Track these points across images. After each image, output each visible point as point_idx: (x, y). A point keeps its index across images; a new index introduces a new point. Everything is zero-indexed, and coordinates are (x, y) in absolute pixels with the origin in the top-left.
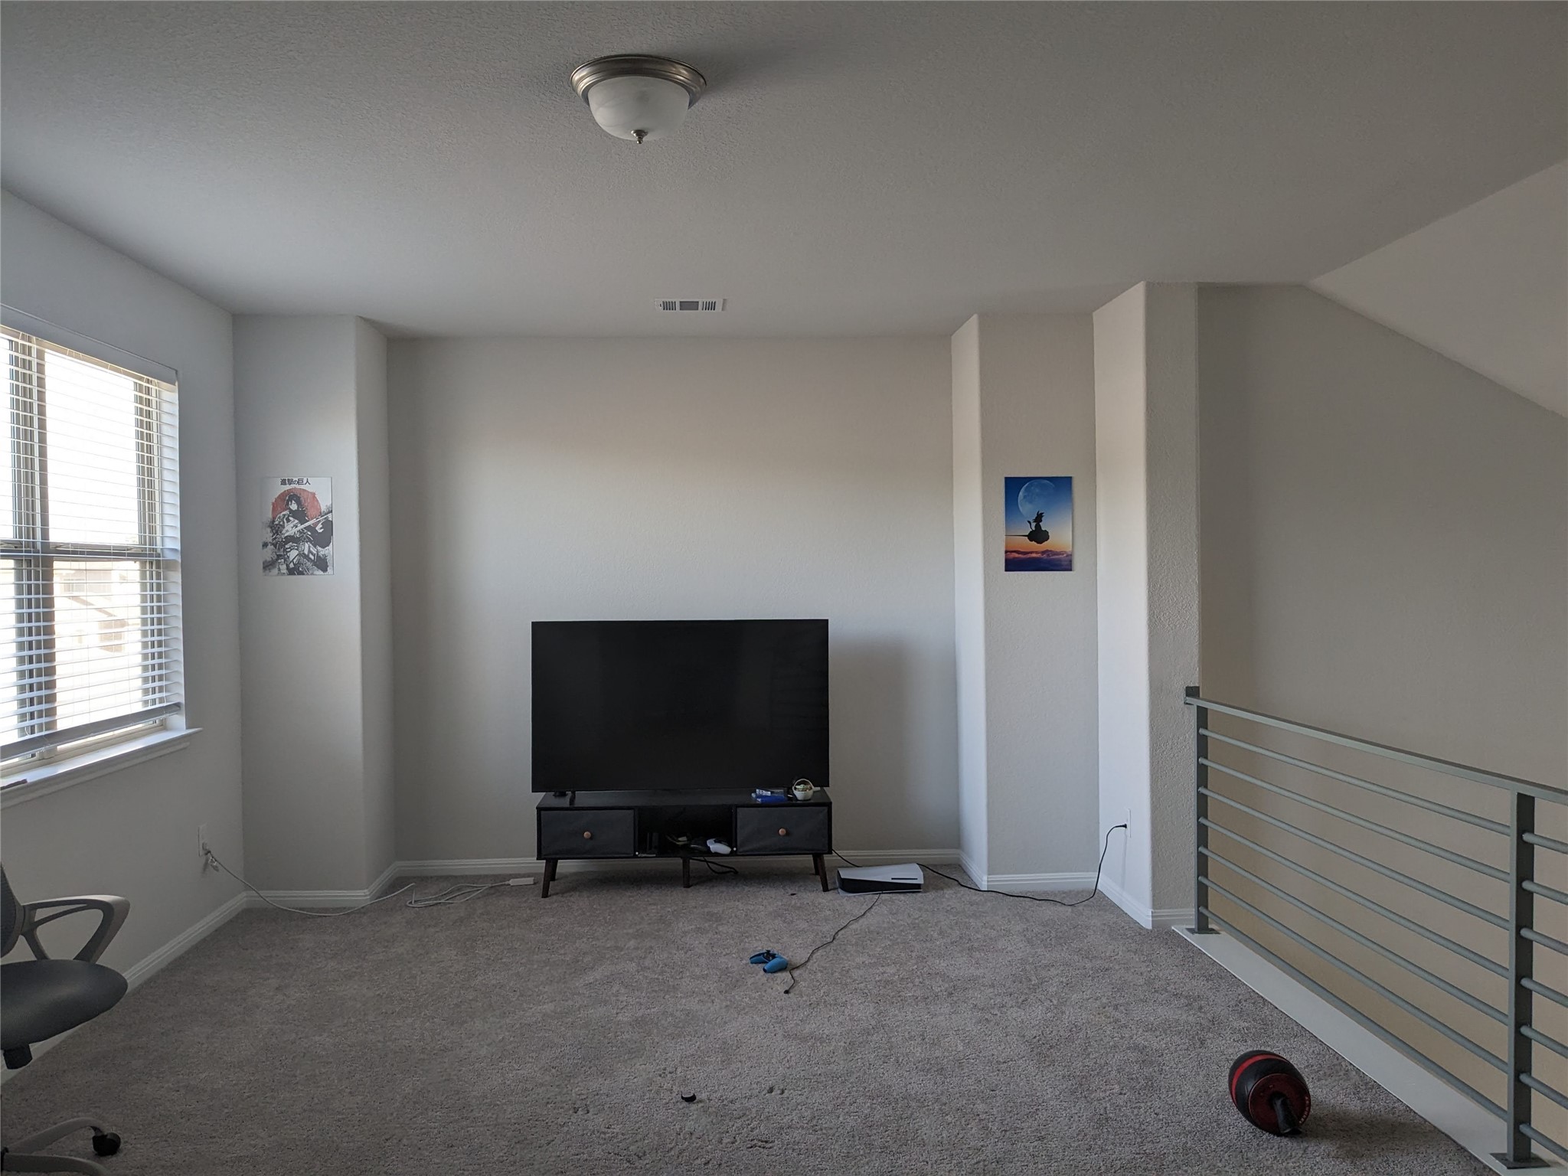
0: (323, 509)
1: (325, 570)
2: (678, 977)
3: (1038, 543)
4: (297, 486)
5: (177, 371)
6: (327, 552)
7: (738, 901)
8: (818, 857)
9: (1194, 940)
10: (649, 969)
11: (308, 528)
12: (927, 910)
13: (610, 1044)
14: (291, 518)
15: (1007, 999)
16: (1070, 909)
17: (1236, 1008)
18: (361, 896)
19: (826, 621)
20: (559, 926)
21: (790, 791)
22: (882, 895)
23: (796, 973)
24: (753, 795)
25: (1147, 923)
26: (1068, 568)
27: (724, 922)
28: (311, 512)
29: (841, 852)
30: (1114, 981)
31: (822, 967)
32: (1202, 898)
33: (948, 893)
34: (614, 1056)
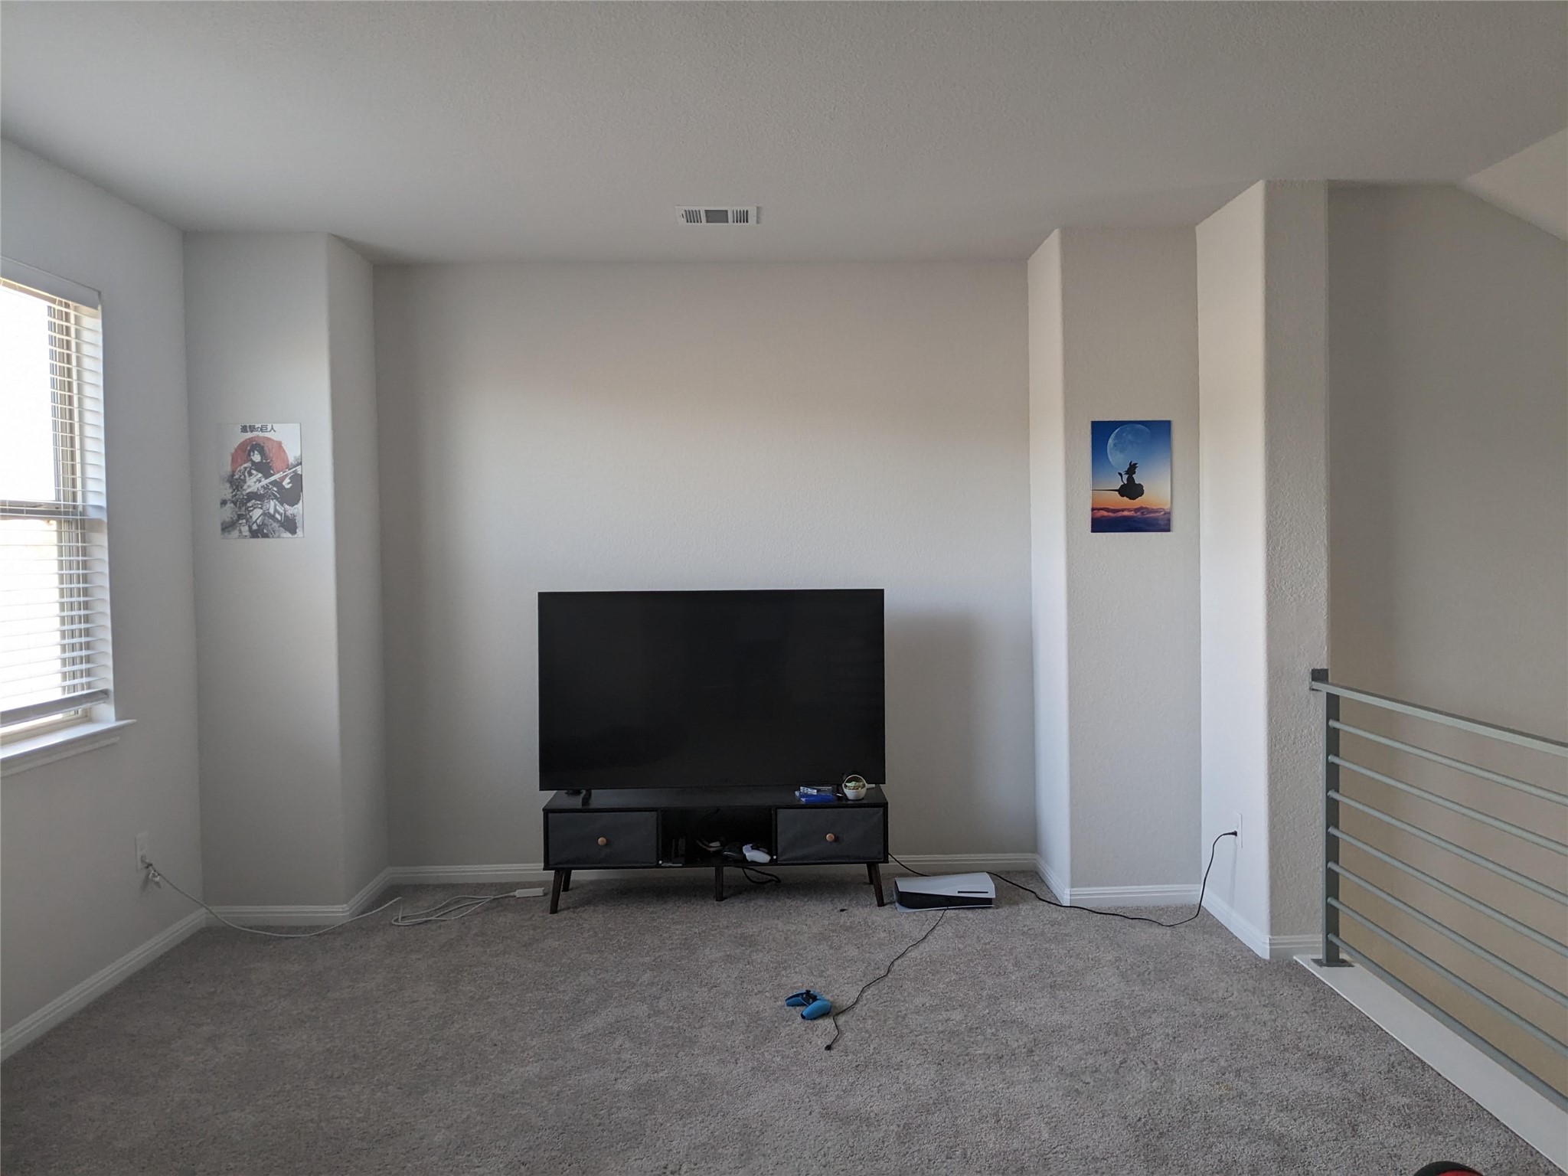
0: (291, 460)
1: (293, 531)
2: (697, 1026)
3: (1130, 499)
4: (261, 434)
5: (100, 293)
6: (296, 510)
7: (778, 919)
8: (872, 866)
9: (1321, 974)
10: (663, 1013)
11: (274, 483)
12: (999, 932)
13: (601, 1128)
14: (254, 472)
15: (1101, 1059)
16: (1169, 931)
17: (1390, 1075)
18: (339, 912)
19: (882, 591)
20: (564, 953)
21: (840, 788)
22: (948, 911)
23: (841, 1020)
24: (797, 793)
25: (1262, 947)
26: (1167, 528)
27: (759, 947)
28: (276, 464)
29: (899, 856)
30: (1231, 1034)
31: (874, 1011)
32: (1332, 924)
33: (1024, 908)
34: (603, 1145)
